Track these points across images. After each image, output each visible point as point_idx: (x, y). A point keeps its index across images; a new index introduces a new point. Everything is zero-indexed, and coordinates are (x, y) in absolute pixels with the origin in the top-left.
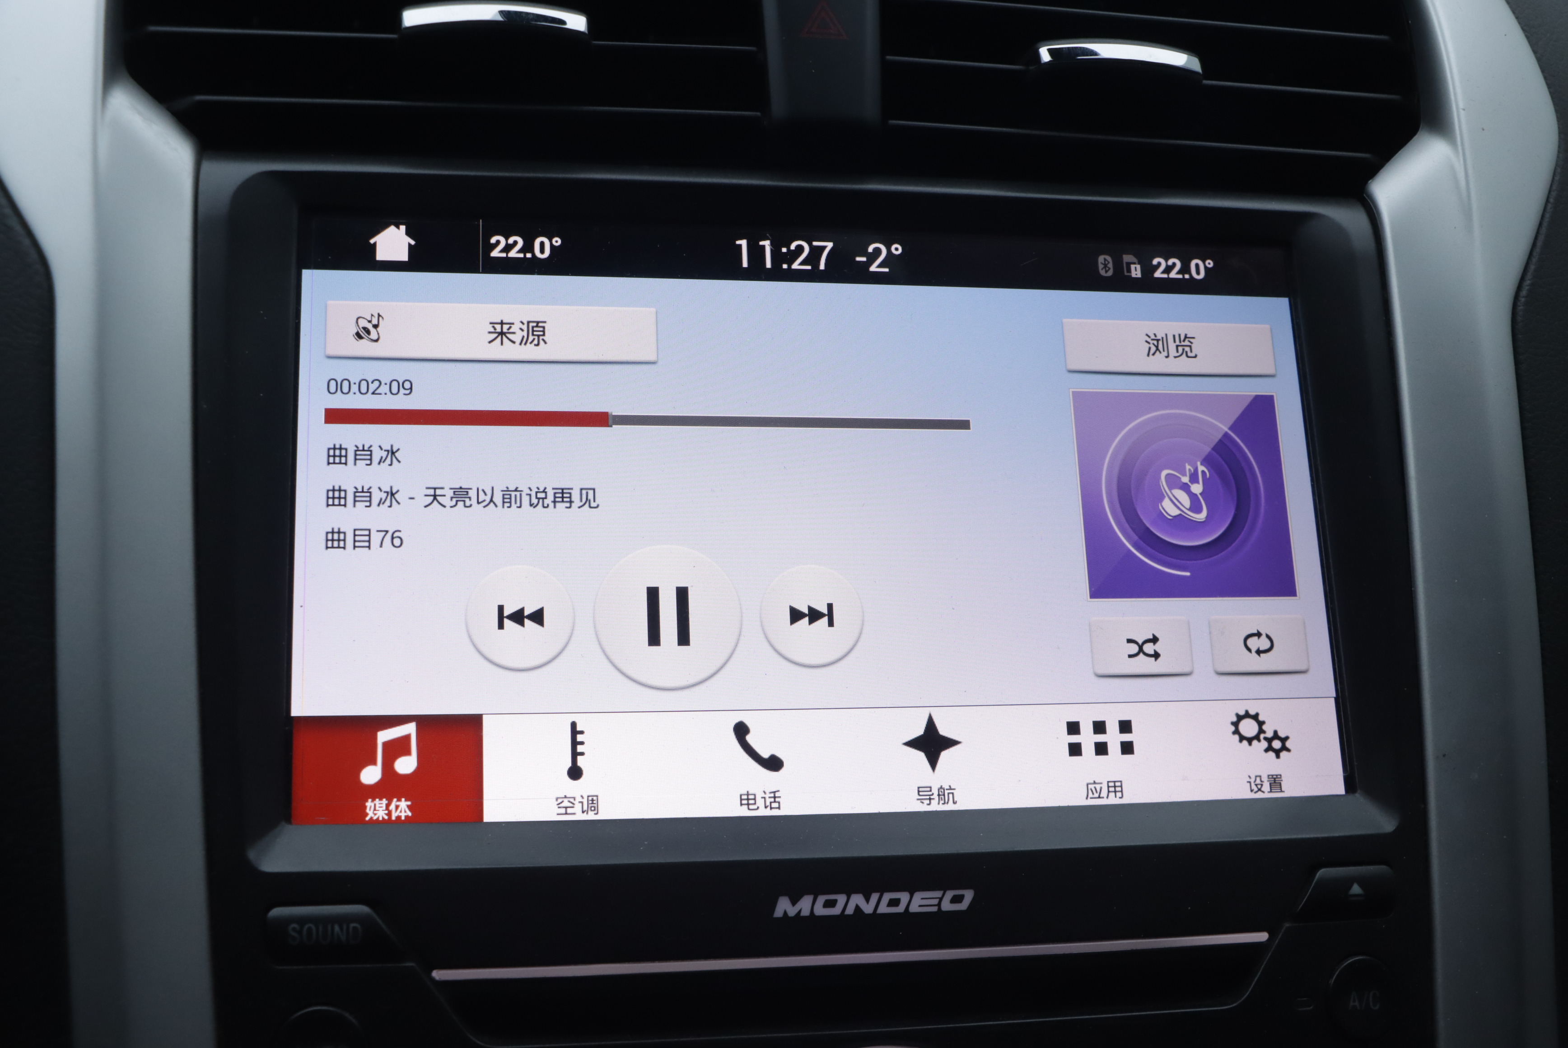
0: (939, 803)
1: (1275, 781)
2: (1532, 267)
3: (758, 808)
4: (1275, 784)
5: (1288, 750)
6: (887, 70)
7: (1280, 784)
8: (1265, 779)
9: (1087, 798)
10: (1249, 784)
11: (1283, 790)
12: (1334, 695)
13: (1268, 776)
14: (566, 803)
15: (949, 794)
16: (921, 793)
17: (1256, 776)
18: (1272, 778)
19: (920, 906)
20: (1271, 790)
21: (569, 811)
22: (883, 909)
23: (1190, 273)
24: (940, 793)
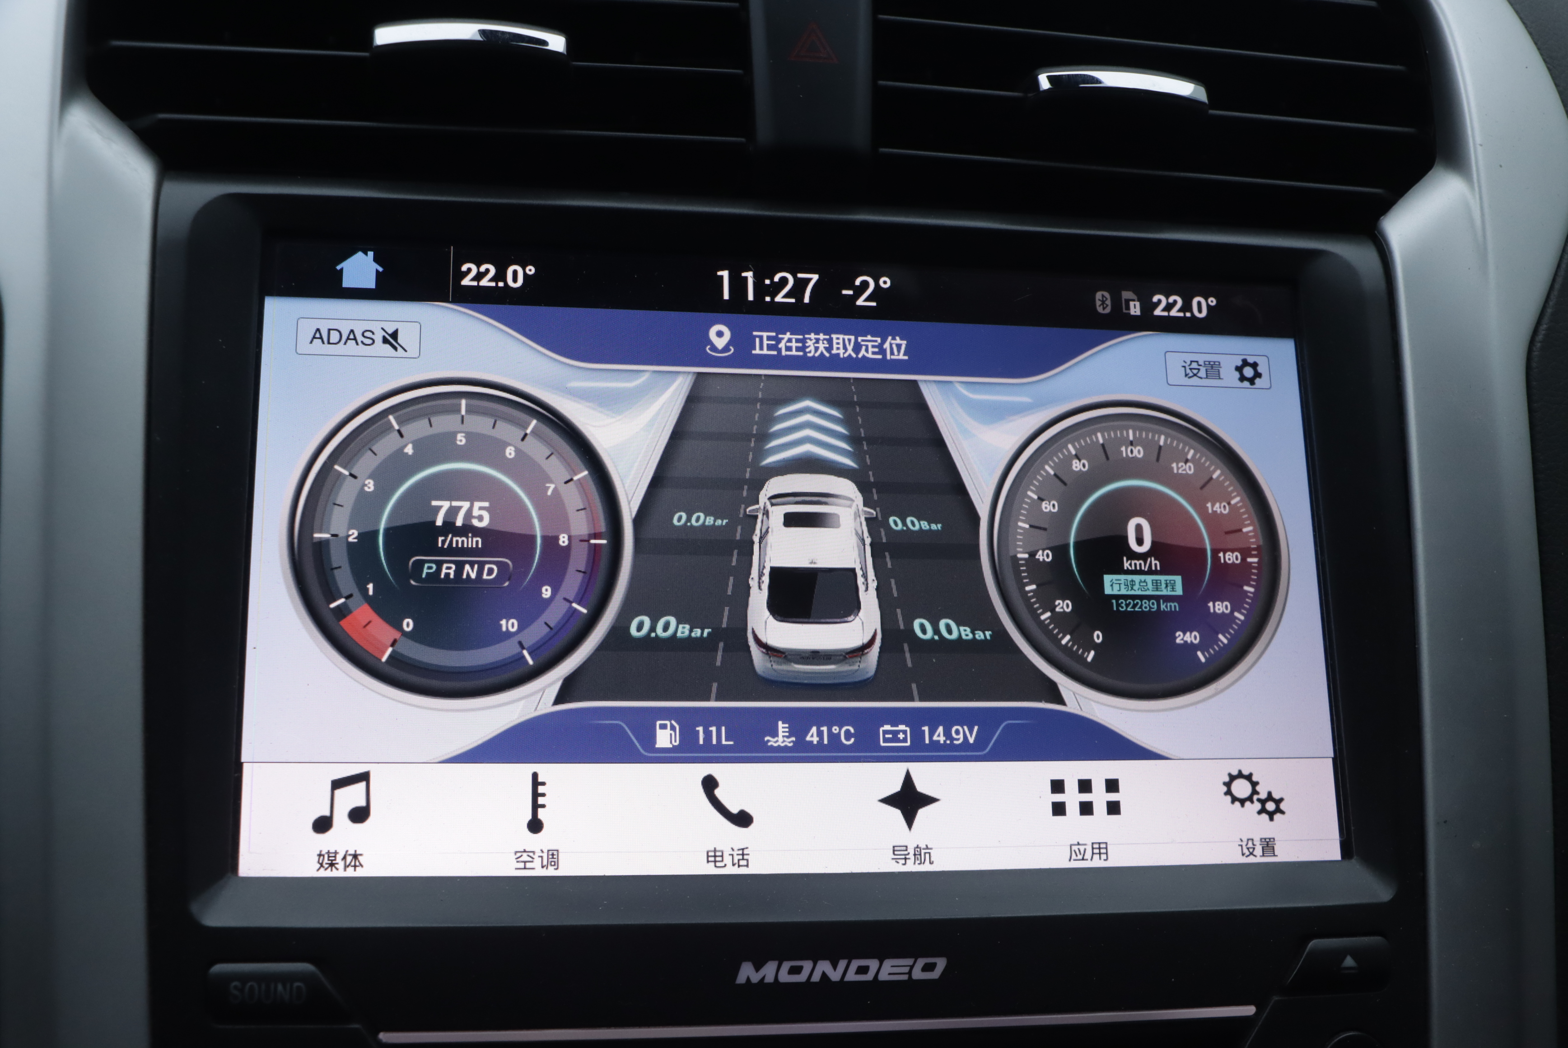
0: (915, 863)
1: (1268, 844)
2: (1549, 311)
3: (725, 865)
4: (1267, 848)
5: (1283, 812)
6: (879, 96)
7: (1273, 847)
8: (1257, 842)
9: (1070, 860)
10: (1240, 847)
11: (1276, 854)
12: (1332, 755)
13: (1261, 839)
14: (525, 857)
15: (925, 853)
16: (896, 853)
17: (1248, 840)
18: (1265, 841)
19: (890, 974)
20: (1263, 854)
21: (528, 865)
22: (851, 976)
23: (1191, 311)
24: (917, 853)
